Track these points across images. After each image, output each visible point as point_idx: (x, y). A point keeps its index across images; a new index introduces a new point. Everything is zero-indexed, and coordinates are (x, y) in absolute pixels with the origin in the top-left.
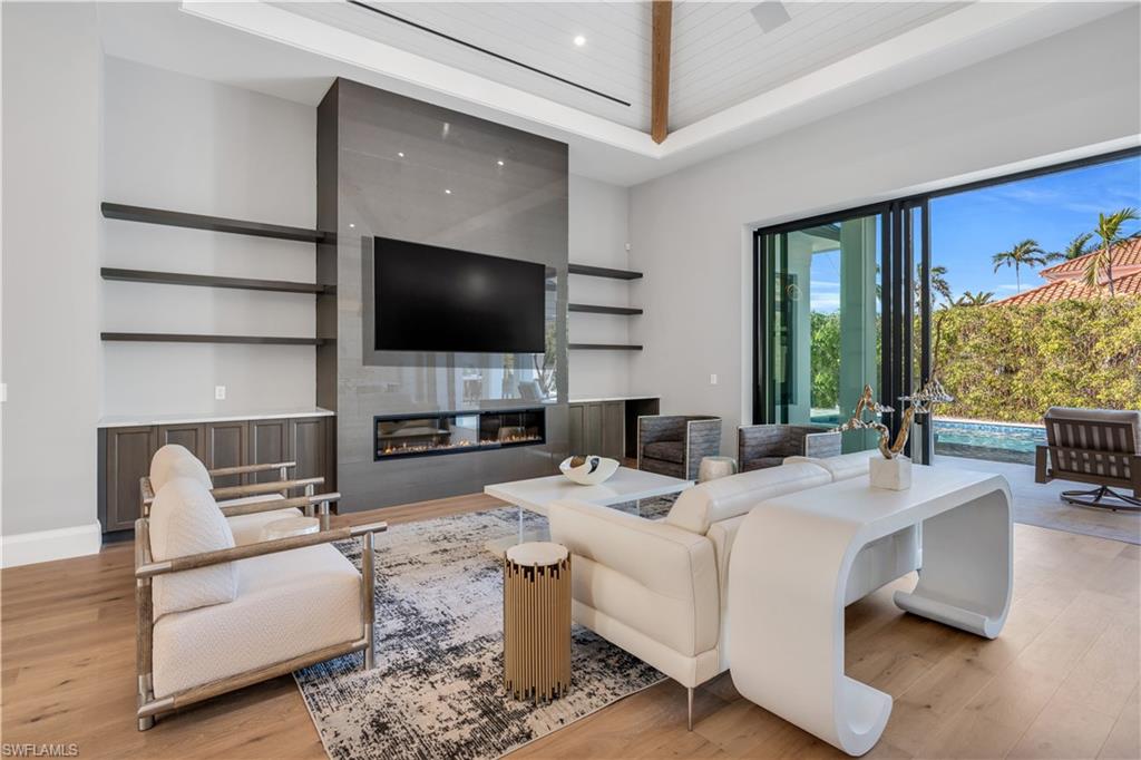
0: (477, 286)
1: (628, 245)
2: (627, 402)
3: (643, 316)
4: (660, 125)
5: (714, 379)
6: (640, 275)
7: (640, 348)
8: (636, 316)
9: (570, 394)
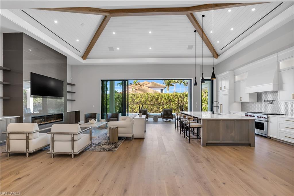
0: (52, 84)
1: (71, 78)
2: (75, 112)
3: (75, 94)
4: (85, 56)
5: (94, 106)
6: (75, 85)
7: (75, 100)
8: (74, 94)
9: (67, 110)
